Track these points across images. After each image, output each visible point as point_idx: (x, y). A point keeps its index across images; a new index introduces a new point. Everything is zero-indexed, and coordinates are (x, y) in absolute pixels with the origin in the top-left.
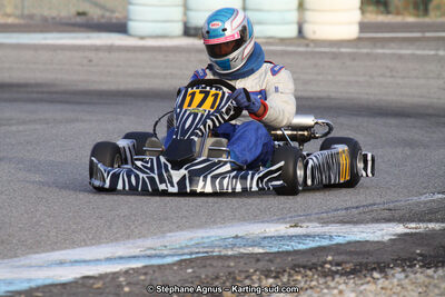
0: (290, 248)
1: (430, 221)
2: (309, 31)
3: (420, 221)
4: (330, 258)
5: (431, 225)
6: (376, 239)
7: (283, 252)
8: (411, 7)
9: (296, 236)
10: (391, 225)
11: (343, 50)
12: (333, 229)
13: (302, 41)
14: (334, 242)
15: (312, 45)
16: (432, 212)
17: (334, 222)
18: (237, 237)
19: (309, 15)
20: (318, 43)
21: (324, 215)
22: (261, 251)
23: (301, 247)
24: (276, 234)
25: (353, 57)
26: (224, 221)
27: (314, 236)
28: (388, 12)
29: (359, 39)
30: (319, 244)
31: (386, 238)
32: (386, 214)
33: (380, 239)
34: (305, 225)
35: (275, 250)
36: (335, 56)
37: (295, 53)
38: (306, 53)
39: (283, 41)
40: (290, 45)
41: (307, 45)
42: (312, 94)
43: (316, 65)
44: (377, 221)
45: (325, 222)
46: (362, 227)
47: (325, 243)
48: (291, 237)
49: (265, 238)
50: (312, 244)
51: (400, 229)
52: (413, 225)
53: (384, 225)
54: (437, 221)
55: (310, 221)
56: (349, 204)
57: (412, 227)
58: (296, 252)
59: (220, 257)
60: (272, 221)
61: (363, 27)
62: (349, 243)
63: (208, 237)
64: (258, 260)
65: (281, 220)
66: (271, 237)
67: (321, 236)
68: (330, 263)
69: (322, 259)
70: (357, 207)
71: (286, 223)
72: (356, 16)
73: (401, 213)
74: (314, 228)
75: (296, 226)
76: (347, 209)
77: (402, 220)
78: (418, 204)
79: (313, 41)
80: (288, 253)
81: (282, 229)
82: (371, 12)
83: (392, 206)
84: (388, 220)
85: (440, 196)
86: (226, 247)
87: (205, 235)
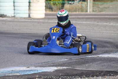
0: (27, 74)
1: (64, 66)
2: (31, 16)
3: (61, 66)
4: (37, 76)
5: (64, 67)
6: (49, 71)
7: (25, 75)
8: (58, 9)
9: (28, 70)
10: (53, 67)
11: (40, 21)
12: (38, 68)
13: (30, 18)
14: (38, 72)
15: (32, 19)
16: (64, 64)
17: (38, 67)
18: (12, 71)
19: (31, 11)
20: (34, 19)
21: (36, 65)
22: (19, 74)
23: (30, 73)
24: (23, 70)
25: (43, 23)
26: (9, 66)
27: (33, 70)
28: (52, 11)
29: (45, 18)
30: (34, 72)
31: (52, 71)
32: (52, 64)
33: (50, 71)
34: (31, 67)
35: (23, 74)
36: (38, 22)
37: (28, 21)
38: (31, 21)
39: (25, 18)
40: (27, 19)
41: (31, 20)
42: (32, 33)
43: (33, 25)
44: (50, 66)
45: (36, 67)
46: (46, 68)
47: (36, 72)
48: (27, 71)
49: (20, 71)
50: (32, 72)
51: (56, 68)
52: (59, 67)
53: (51, 68)
54: (65, 66)
55: (32, 66)
56: (42, 62)
57: (59, 68)
58: (28, 75)
59: (8, 76)
60: (22, 66)
61: (46, 15)
62: (42, 72)
63: (5, 71)
64: (18, 77)
65: (24, 66)
66: (22, 71)
67: (35, 70)
68: (37, 77)
69: (35, 77)
70: (44, 63)
71: (25, 67)
72: (44, 12)
73: (56, 64)
74: (33, 68)
75: (28, 68)
76: (42, 63)
77: (56, 66)
78: (60, 62)
79: (33, 18)
80: (26, 75)
81: (25, 68)
82: (48, 11)
83: (53, 62)
84: (53, 66)
85: (66, 60)
86: (10, 74)
87: (4, 70)
